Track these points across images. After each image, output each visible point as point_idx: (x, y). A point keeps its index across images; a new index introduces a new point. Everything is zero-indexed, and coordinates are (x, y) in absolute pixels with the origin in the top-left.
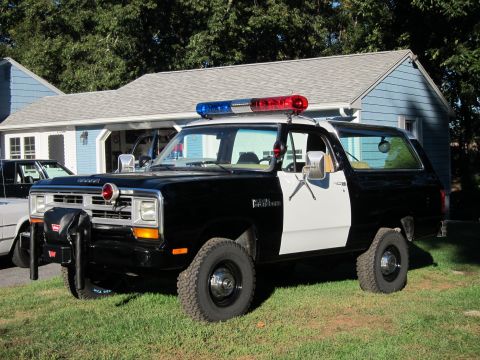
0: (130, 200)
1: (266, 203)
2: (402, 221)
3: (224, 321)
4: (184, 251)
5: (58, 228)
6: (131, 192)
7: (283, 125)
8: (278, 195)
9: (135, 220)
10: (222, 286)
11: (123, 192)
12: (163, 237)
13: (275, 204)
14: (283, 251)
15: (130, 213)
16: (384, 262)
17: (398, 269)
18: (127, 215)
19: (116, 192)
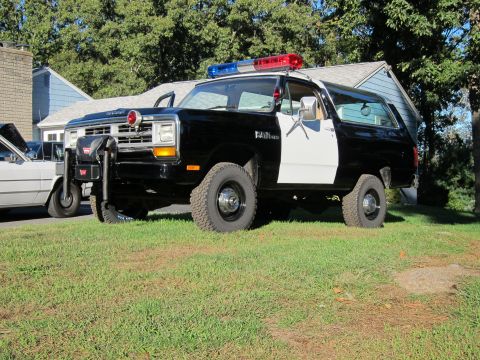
0: (151, 125)
1: (267, 135)
2: (381, 171)
3: (230, 232)
4: (197, 168)
5: (88, 151)
6: (152, 118)
7: (282, 77)
8: (276, 131)
9: (156, 141)
10: (229, 203)
11: (145, 119)
12: (179, 154)
13: (274, 137)
14: (281, 180)
15: (150, 137)
16: (366, 203)
17: (377, 210)
18: (148, 138)
19: (139, 118)
